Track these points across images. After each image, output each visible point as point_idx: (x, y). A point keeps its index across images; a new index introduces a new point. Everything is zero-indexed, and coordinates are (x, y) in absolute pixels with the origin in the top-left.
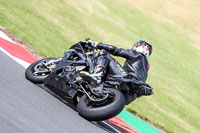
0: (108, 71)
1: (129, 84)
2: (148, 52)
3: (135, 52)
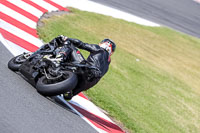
2: (110, 48)
3: (98, 47)
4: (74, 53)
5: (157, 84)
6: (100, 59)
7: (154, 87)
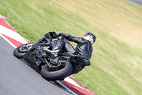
0: (63, 50)
1: (76, 58)
2: (92, 40)
4: (67, 46)
5: (64, 20)
6: (86, 49)
7: (62, 22)
